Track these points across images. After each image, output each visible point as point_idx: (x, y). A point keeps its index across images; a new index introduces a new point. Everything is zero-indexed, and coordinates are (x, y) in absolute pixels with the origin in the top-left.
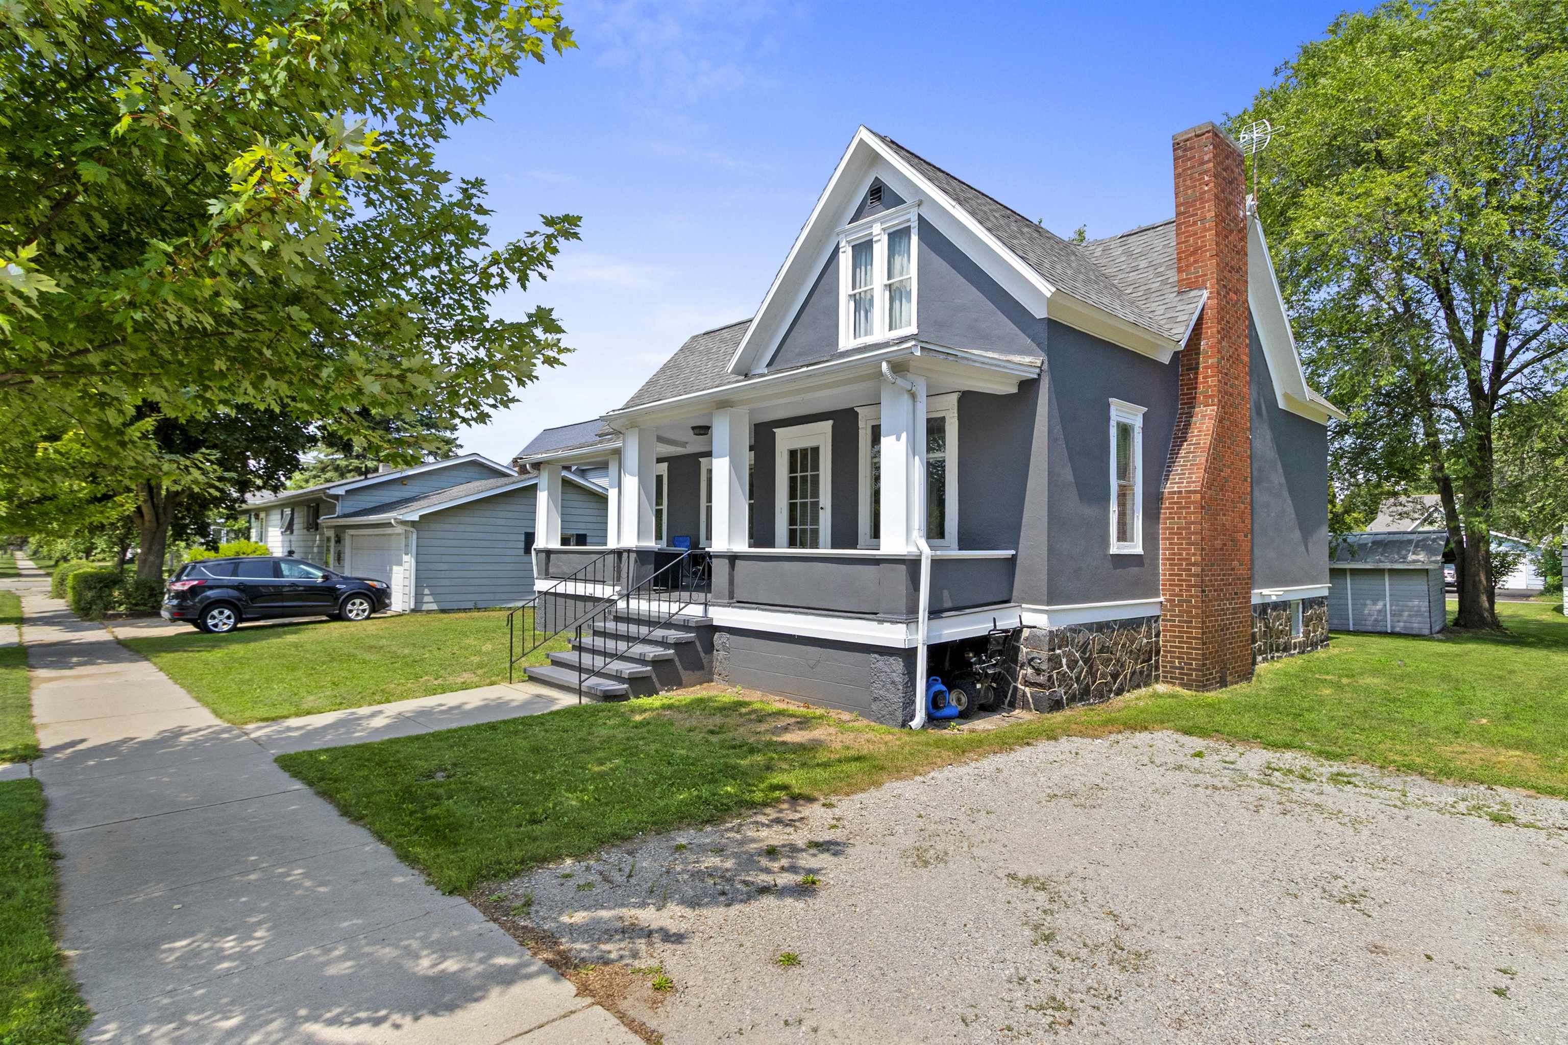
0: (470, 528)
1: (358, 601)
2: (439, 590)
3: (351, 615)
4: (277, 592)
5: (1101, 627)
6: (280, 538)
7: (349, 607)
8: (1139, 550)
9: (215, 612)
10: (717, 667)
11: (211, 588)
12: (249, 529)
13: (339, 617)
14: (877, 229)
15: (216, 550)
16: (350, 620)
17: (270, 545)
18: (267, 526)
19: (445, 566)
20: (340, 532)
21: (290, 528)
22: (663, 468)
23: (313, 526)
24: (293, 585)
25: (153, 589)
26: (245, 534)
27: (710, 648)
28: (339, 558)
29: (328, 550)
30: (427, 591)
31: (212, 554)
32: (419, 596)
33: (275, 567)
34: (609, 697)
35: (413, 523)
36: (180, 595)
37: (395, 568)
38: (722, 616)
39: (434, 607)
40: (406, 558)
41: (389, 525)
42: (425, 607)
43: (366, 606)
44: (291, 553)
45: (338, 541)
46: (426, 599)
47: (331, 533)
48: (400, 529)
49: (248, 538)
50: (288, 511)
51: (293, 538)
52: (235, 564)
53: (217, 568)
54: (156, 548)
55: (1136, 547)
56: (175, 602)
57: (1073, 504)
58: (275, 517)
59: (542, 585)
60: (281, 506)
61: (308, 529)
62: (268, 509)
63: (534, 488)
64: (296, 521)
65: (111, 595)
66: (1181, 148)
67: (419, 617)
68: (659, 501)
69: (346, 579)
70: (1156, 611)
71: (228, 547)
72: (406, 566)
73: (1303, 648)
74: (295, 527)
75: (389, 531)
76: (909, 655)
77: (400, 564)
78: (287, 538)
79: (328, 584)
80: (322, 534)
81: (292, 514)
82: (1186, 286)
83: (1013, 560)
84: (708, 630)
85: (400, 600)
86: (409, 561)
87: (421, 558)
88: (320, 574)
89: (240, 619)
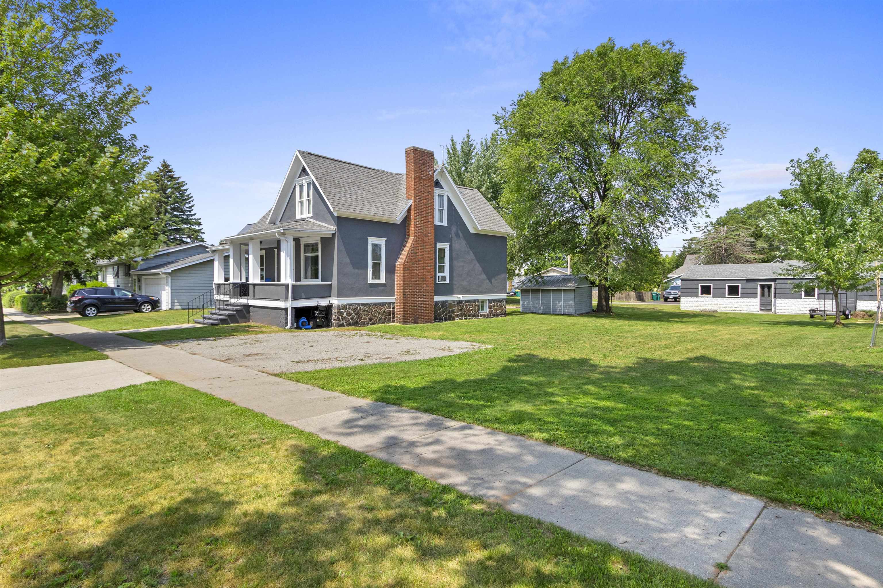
0: (194, 275)
1: (146, 305)
2: (181, 301)
3: (144, 310)
4: (113, 301)
5: (363, 305)
6: (113, 280)
7: (143, 307)
8: (384, 282)
9: (89, 309)
10: (251, 318)
11: (87, 299)
12: (97, 275)
13: (139, 311)
14: (304, 181)
15: (85, 285)
16: (143, 312)
17: (108, 283)
18: (106, 274)
19: (184, 291)
20: (140, 277)
21: (117, 275)
22: (263, 252)
23: (128, 274)
24: (119, 298)
25: (59, 301)
26: (96, 278)
27: (249, 312)
28: (140, 288)
29: (135, 285)
30: (176, 301)
31: (83, 287)
32: (172, 303)
33: (112, 291)
34: (212, 324)
35: (169, 274)
36: (74, 302)
37: (163, 292)
38: (252, 302)
39: (180, 307)
40: (167, 288)
41: (159, 274)
42: (175, 308)
43: (150, 307)
44: (118, 286)
45: (139, 281)
46: (176, 304)
47: (136, 277)
48: (164, 276)
49: (97, 279)
50: (116, 267)
51: (120, 279)
52: (96, 290)
53: (89, 291)
54: (59, 284)
55: (382, 280)
56: (73, 305)
57: (350, 269)
58: (110, 270)
59: (217, 297)
60: (113, 265)
61: (126, 275)
62: (106, 266)
63: (213, 260)
64: (120, 272)
65: (41, 304)
66: (407, 153)
67: (172, 311)
68: (262, 265)
69: (141, 296)
70: (394, 301)
71: (90, 284)
72: (167, 291)
73: (487, 316)
74: (120, 275)
75: (160, 277)
76: (286, 309)
77: (164, 290)
78: (116, 280)
79: (134, 298)
80: (132, 278)
81: (118, 269)
82: (408, 198)
83: (331, 285)
84: (247, 307)
85: (165, 304)
86: (168, 289)
87: (173, 288)
88: (130, 294)
89: (99, 312)
